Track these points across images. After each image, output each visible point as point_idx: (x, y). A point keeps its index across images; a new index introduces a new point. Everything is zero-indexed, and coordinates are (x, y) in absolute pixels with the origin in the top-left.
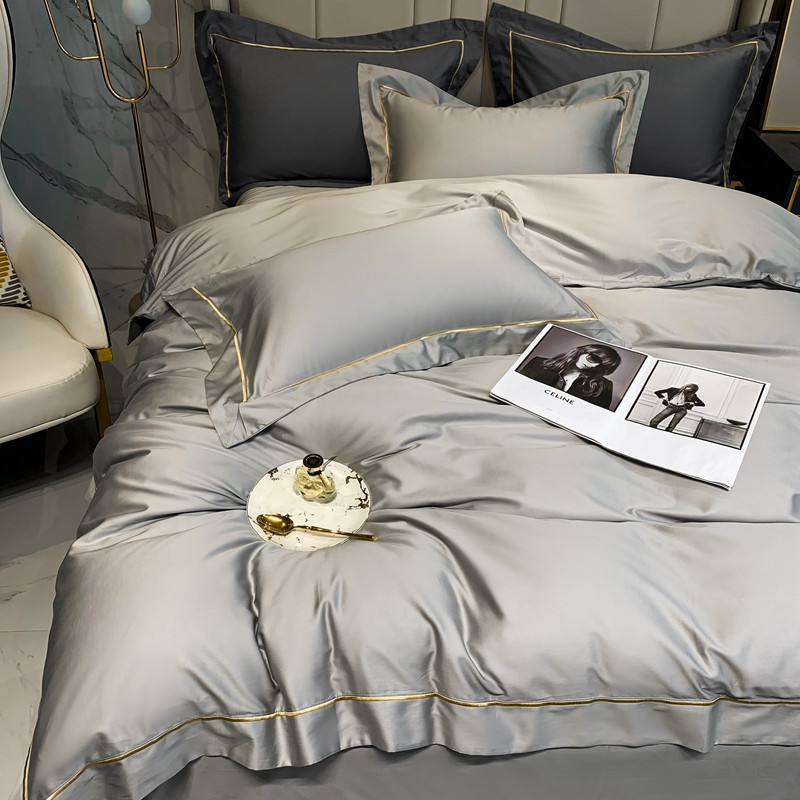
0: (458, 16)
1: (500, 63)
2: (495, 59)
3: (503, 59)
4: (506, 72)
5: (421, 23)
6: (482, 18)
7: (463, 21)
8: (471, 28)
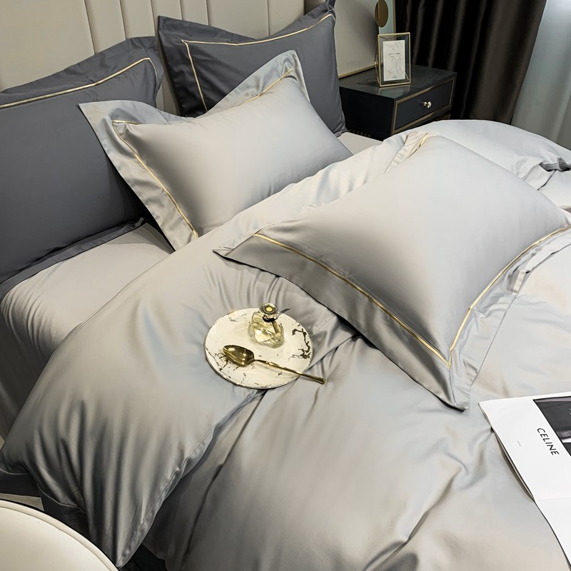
0: (133, 35)
1: (182, 72)
2: (176, 69)
3: (184, 68)
4: (191, 79)
5: (101, 50)
6: (152, 33)
7: (139, 39)
8: (148, 45)
